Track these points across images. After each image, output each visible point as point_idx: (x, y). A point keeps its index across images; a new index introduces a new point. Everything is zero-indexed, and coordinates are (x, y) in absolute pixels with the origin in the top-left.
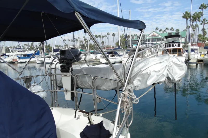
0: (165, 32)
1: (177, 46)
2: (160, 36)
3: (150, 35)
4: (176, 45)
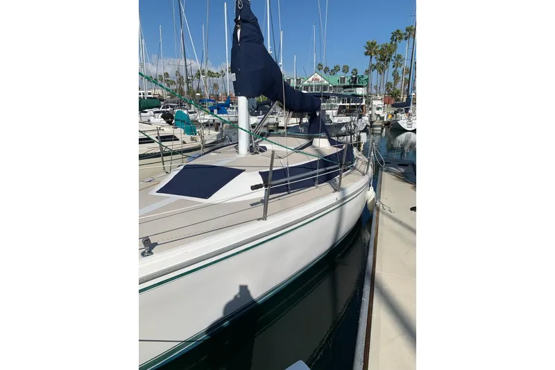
2: (326, 83)
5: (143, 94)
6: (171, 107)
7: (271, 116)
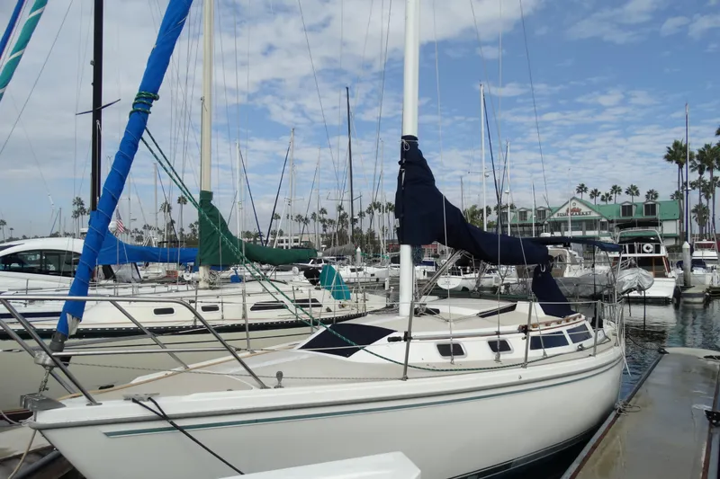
0: (610, 199)
1: (650, 250)
2: (594, 215)
3: (563, 211)
4: (648, 248)
5: (287, 242)
6: (326, 261)
7: (487, 275)
